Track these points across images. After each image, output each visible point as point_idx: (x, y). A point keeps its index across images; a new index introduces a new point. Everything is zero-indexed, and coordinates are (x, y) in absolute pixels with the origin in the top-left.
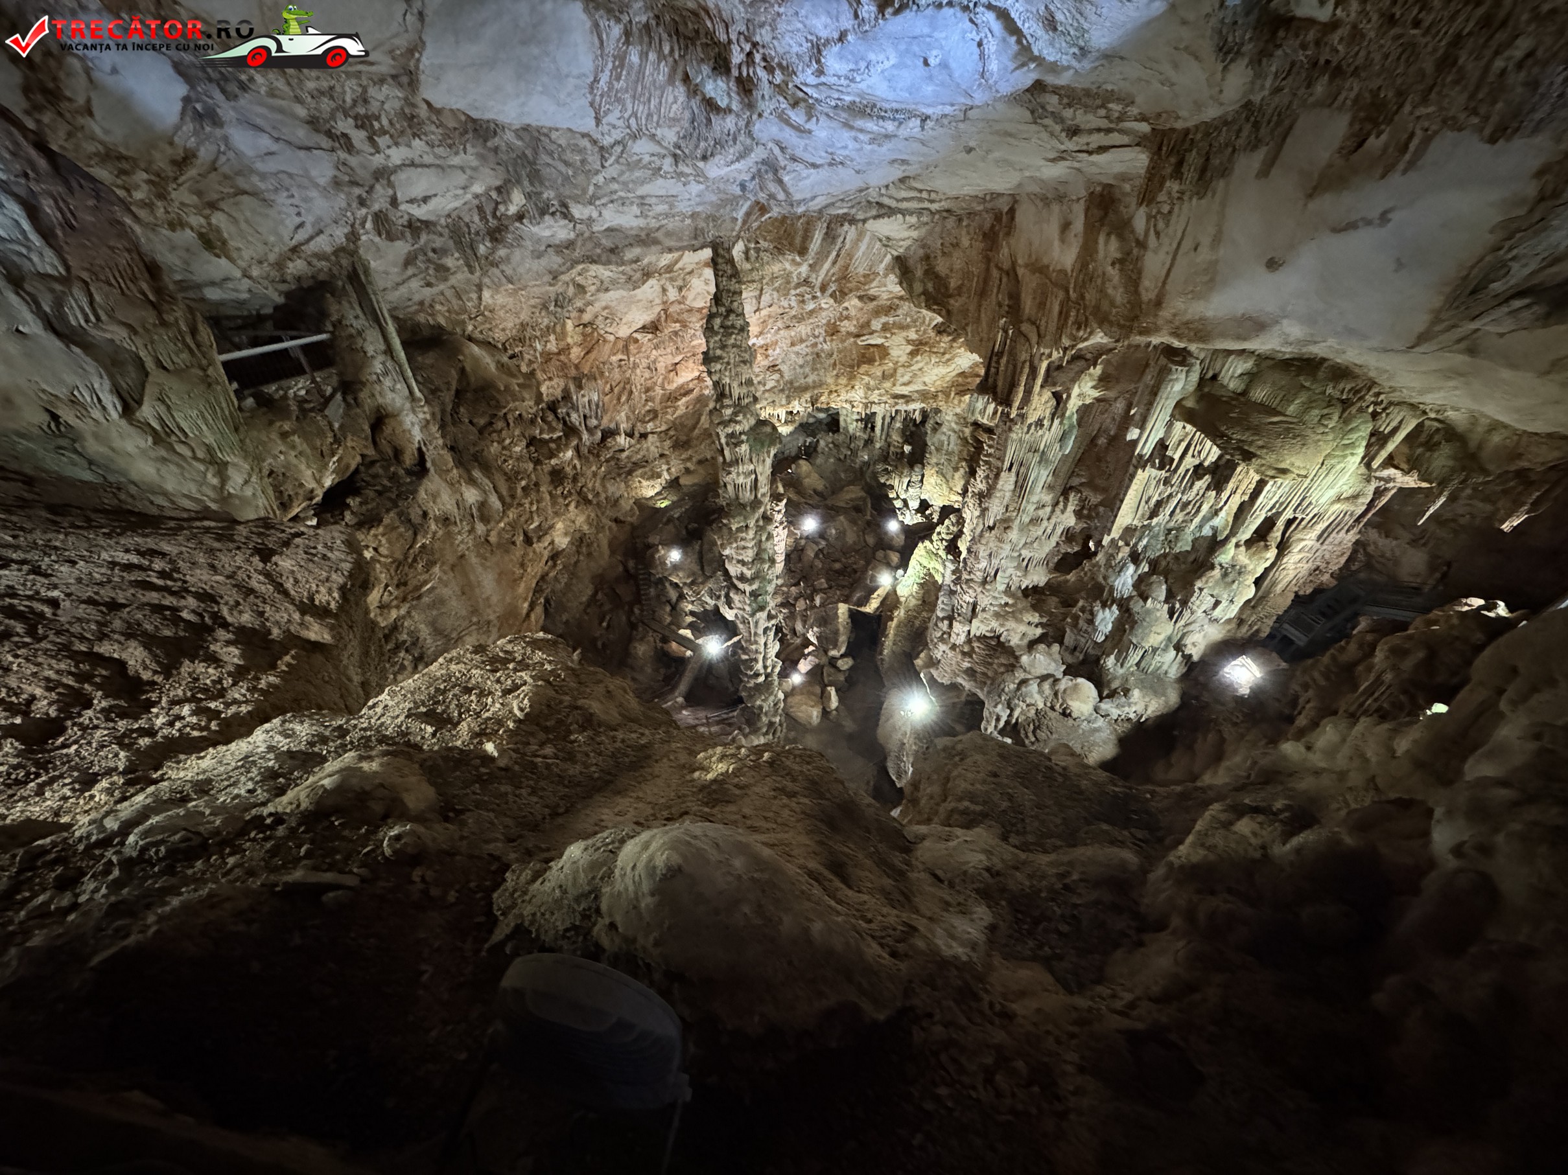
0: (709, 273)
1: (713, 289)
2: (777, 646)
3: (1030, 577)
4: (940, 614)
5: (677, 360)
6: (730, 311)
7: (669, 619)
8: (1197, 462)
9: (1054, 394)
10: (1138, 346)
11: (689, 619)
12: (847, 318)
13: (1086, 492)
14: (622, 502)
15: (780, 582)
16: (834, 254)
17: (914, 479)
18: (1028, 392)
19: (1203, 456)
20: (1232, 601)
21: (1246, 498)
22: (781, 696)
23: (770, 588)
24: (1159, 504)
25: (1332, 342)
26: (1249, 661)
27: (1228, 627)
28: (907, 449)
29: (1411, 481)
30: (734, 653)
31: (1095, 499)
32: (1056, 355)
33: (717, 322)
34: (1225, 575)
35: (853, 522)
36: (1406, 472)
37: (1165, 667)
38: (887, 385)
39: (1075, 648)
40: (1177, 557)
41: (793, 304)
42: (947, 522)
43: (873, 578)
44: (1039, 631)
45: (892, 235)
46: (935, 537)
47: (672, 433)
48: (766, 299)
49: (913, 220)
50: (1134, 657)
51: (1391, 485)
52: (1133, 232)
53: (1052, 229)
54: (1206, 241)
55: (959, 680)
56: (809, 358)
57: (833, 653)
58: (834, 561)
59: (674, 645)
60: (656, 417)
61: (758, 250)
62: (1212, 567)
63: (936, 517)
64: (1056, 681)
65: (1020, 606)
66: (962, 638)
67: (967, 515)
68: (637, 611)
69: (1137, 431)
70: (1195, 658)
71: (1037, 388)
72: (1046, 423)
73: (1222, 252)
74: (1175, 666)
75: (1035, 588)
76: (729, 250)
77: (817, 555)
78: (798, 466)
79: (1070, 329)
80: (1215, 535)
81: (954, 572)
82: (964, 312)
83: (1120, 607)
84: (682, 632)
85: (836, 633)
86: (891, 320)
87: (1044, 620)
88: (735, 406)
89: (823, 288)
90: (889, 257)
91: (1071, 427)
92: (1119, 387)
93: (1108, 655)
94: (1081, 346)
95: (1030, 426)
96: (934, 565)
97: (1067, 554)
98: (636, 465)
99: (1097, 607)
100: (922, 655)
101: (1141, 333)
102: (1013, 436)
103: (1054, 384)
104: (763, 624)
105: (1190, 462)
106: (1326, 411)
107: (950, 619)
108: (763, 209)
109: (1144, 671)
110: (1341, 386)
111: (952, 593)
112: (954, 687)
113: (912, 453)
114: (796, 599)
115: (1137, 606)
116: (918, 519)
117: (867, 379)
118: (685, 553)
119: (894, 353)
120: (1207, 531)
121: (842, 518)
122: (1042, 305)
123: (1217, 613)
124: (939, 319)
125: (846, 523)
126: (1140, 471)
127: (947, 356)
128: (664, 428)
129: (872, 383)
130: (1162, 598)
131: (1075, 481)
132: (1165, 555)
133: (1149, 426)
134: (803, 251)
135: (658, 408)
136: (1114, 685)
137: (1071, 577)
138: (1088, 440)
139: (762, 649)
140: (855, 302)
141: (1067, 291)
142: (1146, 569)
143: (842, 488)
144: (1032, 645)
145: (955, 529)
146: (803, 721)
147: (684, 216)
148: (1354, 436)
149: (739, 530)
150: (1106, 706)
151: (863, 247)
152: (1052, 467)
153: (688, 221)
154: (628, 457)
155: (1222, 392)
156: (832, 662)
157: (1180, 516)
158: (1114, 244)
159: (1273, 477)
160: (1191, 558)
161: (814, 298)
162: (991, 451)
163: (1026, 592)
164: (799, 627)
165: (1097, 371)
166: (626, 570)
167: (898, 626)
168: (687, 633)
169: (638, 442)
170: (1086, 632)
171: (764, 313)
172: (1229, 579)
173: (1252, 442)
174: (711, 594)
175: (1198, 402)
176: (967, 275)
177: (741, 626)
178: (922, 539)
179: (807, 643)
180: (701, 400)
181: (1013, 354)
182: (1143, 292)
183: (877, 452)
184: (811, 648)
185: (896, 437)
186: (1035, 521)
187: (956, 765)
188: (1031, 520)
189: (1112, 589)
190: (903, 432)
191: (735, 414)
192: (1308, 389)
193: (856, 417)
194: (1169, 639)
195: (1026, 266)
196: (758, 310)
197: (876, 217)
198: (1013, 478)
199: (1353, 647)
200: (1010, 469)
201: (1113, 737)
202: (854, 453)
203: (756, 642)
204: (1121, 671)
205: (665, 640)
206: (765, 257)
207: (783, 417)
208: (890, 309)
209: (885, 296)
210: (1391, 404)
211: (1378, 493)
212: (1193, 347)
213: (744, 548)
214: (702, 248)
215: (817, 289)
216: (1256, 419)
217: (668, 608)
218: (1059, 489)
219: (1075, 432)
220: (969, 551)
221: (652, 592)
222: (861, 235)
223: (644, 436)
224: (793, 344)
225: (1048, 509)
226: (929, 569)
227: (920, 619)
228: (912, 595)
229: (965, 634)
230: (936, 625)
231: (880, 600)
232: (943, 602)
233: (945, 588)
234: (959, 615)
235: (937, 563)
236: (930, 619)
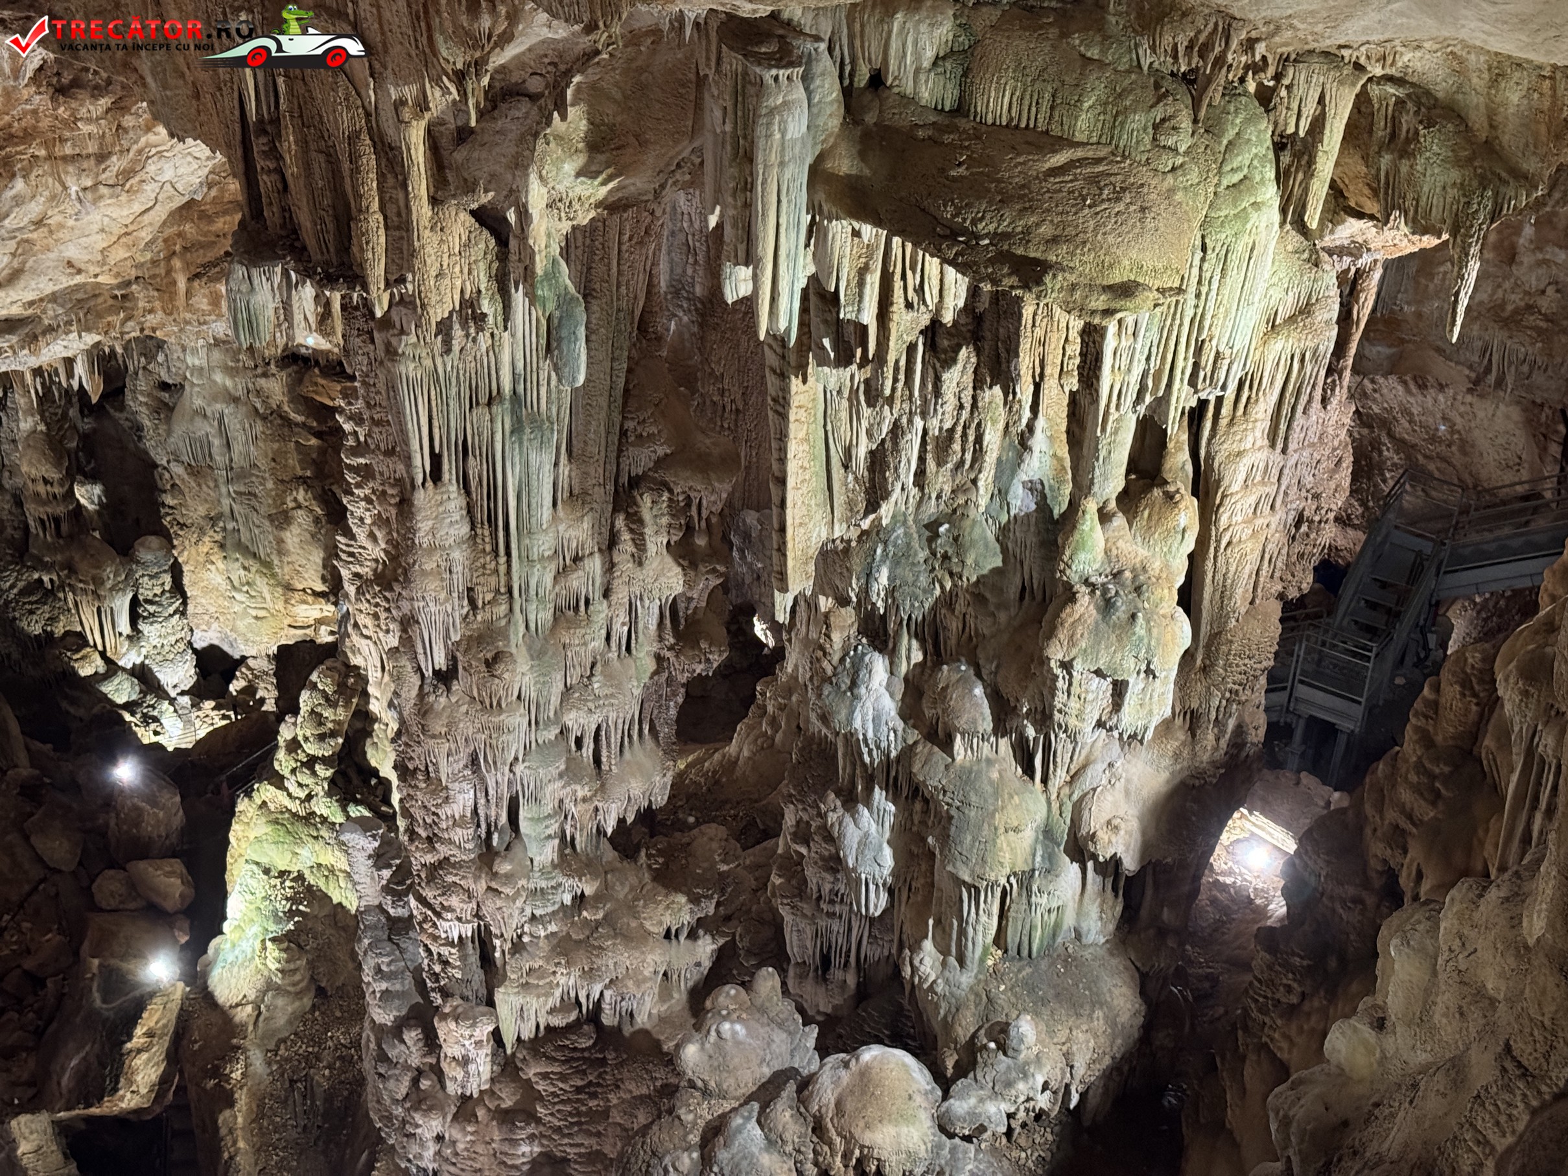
3: (618, 791)
4: (383, 1016)
8: (925, 320)
9: (477, 215)
10: (655, 32)
13: (683, 483)
17: (149, 588)
18: (400, 227)
19: (931, 298)
20: (1149, 672)
21: (1073, 383)
24: (879, 461)
26: (1258, 818)
27: (1172, 745)
28: (88, 495)
29: (1397, 240)
31: (713, 495)
32: (440, 100)
34: (1107, 606)
36: (1382, 220)
37: (1069, 920)
39: (826, 961)
40: (979, 593)
42: (306, 699)
44: (706, 948)
46: (283, 762)
50: (982, 924)
51: (1365, 260)
62: (1071, 597)
63: (268, 694)
64: (805, 1085)
65: (621, 891)
66: (483, 1067)
67: (364, 654)
69: (744, 273)
70: (1130, 864)
71: (422, 210)
72: (486, 306)
74: (1092, 907)
75: (647, 816)
79: (449, 15)
80: (1043, 506)
81: (379, 859)
83: (894, 791)
87: (709, 907)
91: (564, 301)
92: (652, 158)
93: (916, 947)
94: (500, 59)
95: (444, 328)
97: (697, 681)
99: (834, 812)
102: (408, 369)
103: (469, 188)
105: (907, 326)
106: (1158, 113)
107: (422, 1017)
109: (1021, 953)
110: (1167, 40)
111: (399, 927)
113: (110, 506)
115: (933, 771)
116: (208, 719)
120: (1021, 501)
123: (1130, 717)
124: (39, 54)
126: (795, 383)
127: (116, 164)
130: (986, 723)
131: (641, 459)
132: (948, 601)
133: (766, 250)
136: (967, 1024)
137: (739, 746)
138: (629, 329)
142: (917, 656)
144: (699, 999)
145: (342, 714)
148: (1242, 159)
150: (964, 1104)
152: (557, 437)
155: (910, 117)
157: (941, 480)
159: (1108, 313)
160: (1013, 591)
162: (362, 433)
163: (625, 841)
165: (575, 122)
167: (259, 1115)
170: (833, 897)
172: (1121, 611)
173: (1027, 231)
175: (862, 155)
178: (244, 783)
181: (310, 122)
185: (35, 470)
186: (570, 613)
188: (558, 614)
189: (851, 741)
190: (53, 443)
192: (1101, 64)
194: (1047, 833)
198: (455, 501)
199: (1451, 692)
200: (436, 474)
204: (966, 979)
210: (1285, 60)
211: (1350, 287)
212: (794, 9)
216: (1016, 168)
218: (602, 496)
219: (581, 313)
220: (404, 770)
225: (595, 565)
226: (300, 877)
227: (327, 1057)
228: (269, 986)
229: (487, 1050)
230: (383, 1057)
231: (159, 1050)
232: (378, 970)
233: (370, 919)
234: (446, 994)
235: (318, 846)
236: (356, 1044)
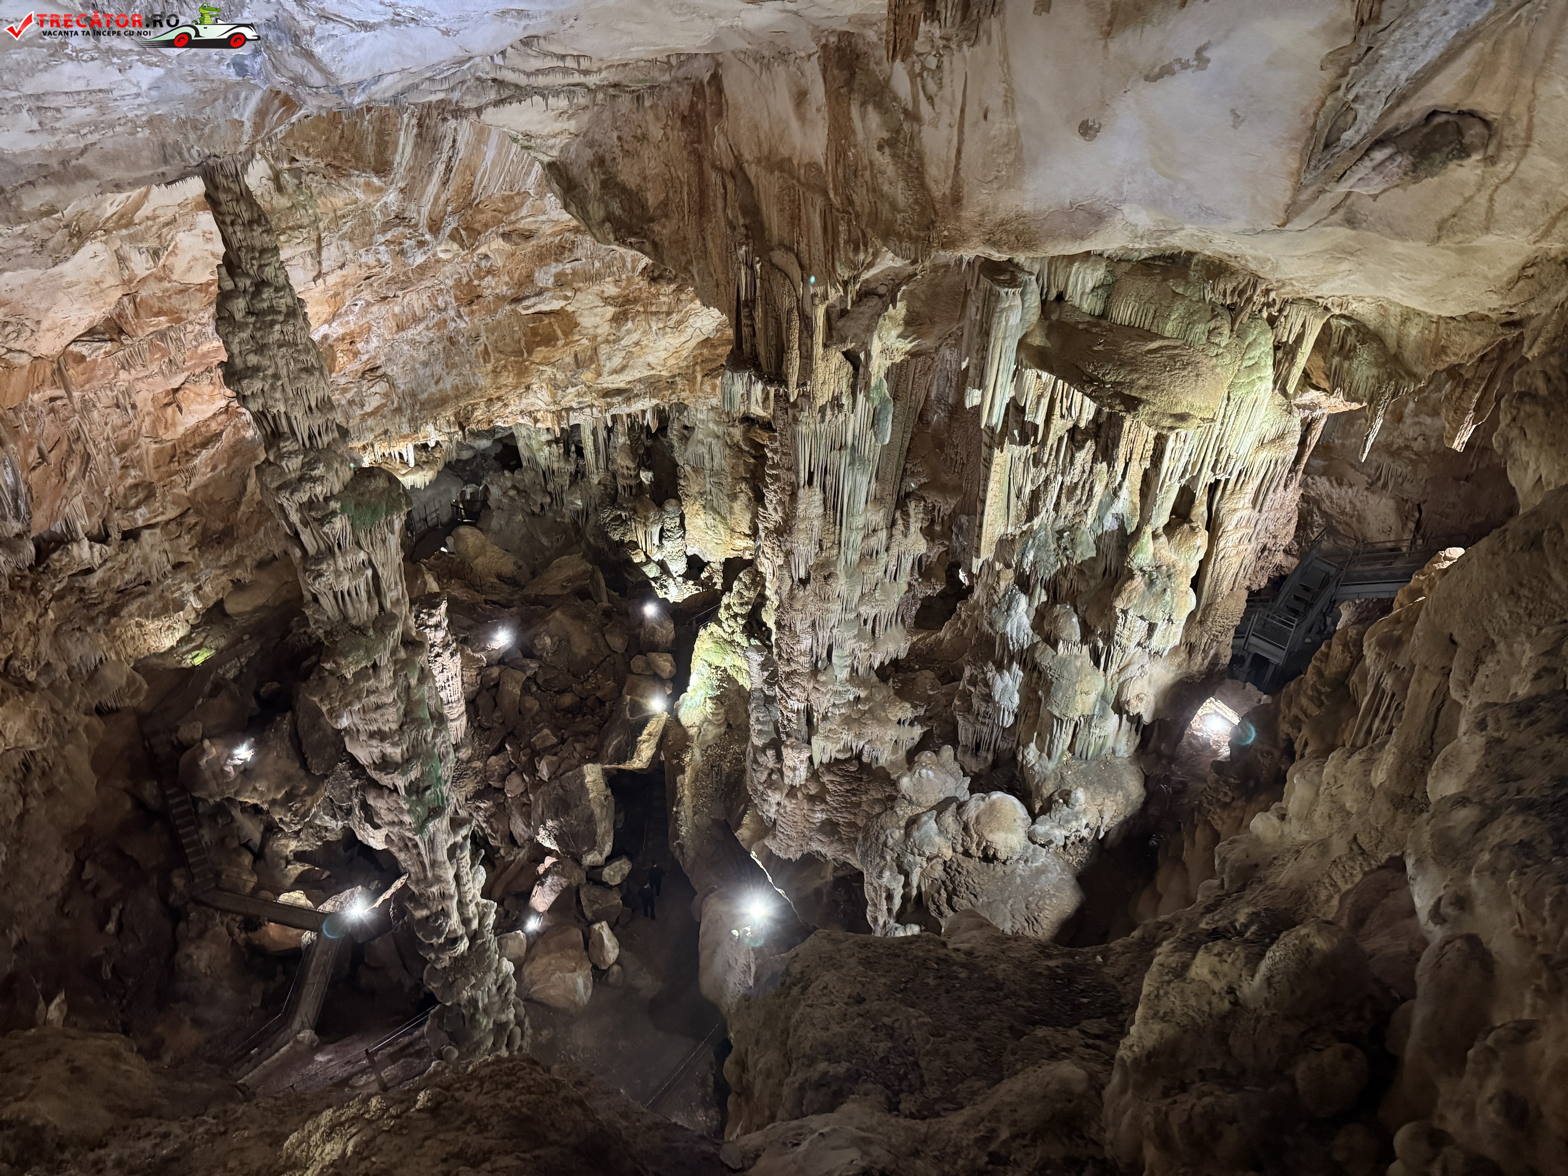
0: (206, 220)
1: (221, 249)
2: (482, 875)
3: (882, 648)
4: (758, 742)
5: (176, 382)
6: (261, 284)
7: (251, 881)
8: (1070, 424)
9: (846, 354)
10: (947, 266)
11: (296, 869)
12: (490, 272)
13: (932, 498)
14: (108, 672)
15: (464, 754)
16: (441, 167)
17: (669, 524)
18: (807, 358)
19: (1075, 413)
20: (1170, 620)
21: (1147, 464)
22: (508, 967)
23: (446, 770)
24: (1035, 496)
25: (1190, 228)
26: (1220, 704)
27: (1178, 660)
28: (646, 477)
29: (1337, 404)
30: (402, 912)
31: (946, 505)
32: (834, 295)
33: (239, 305)
34: (1151, 583)
35: (580, 617)
36: (1330, 392)
37: (1110, 743)
38: (587, 376)
39: (978, 746)
40: (1082, 569)
41: (385, 258)
42: (736, 585)
43: (637, 707)
44: (917, 731)
45: (533, 129)
46: (723, 614)
47: (191, 520)
48: (330, 255)
49: (562, 103)
50: (1063, 739)
51: (1318, 413)
52: (895, 98)
53: (783, 103)
54: (995, 103)
55: (815, 846)
56: (437, 347)
57: (591, 858)
58: (560, 692)
59: (273, 930)
60: (150, 495)
61: (297, 173)
62: (1131, 576)
63: (718, 581)
64: (961, 806)
65: (878, 697)
66: (802, 774)
67: (766, 567)
68: (178, 882)
69: (977, 393)
70: (1147, 719)
71: (819, 350)
72: (844, 400)
73: (1020, 119)
74: (1123, 739)
75: (895, 662)
76: (237, 177)
77: (526, 689)
78: (458, 539)
79: (844, 252)
80: (1122, 528)
81: (763, 666)
82: (681, 242)
83: (1023, 665)
84: (284, 898)
85: (590, 819)
86: (568, 268)
87: (921, 711)
88: (306, 451)
89: (435, 227)
90: (537, 168)
91: (883, 401)
92: (936, 331)
93: (1026, 746)
94: (866, 275)
95: (822, 409)
96: (730, 661)
97: (928, 598)
98: (125, 594)
99: (991, 672)
100: (746, 820)
101: (944, 246)
102: (802, 429)
103: (843, 340)
104: (445, 841)
105: (1060, 427)
106: (1212, 325)
107: (776, 745)
108: (289, 104)
109: (1082, 757)
110: (1221, 287)
111: (769, 700)
112: (810, 861)
113: (655, 483)
114: (503, 778)
115: (1045, 658)
116: (690, 590)
117: (549, 371)
118: (259, 746)
119: (586, 321)
120: (1110, 524)
121: (557, 613)
122: (795, 219)
123: (1156, 643)
124: (645, 261)
125: (567, 621)
126: (997, 452)
127: (675, 317)
128: (172, 512)
129: (560, 376)
130: (1077, 637)
131: (911, 485)
132: (1064, 571)
133: (990, 382)
134: (383, 168)
135: (153, 476)
136: (1046, 792)
137: (945, 633)
138: (914, 418)
139: (452, 888)
140: (498, 243)
141: (825, 193)
142: (1044, 598)
143: (548, 562)
144: (912, 756)
145: (752, 595)
146: (562, 1004)
147: (134, 126)
148: (1256, 353)
149: (360, 676)
150: (1042, 828)
151: (490, 154)
152: (871, 468)
153: (143, 134)
154: (102, 583)
155: (1075, 318)
156: (594, 875)
157: (1068, 509)
158: (874, 118)
159: (1171, 428)
160: (1100, 570)
161: (421, 244)
162: (776, 458)
163: (884, 673)
164: (519, 827)
165: (900, 310)
166: (140, 804)
167: (695, 780)
168: (298, 898)
169: (121, 549)
170: (986, 715)
171: (333, 279)
172: (1158, 587)
173: (1132, 382)
174: (334, 809)
175: (1048, 336)
176: (670, 183)
177: (401, 856)
178: (703, 621)
179: (542, 852)
180: (239, 448)
181: (770, 302)
182: (932, 186)
183: (596, 491)
184: (549, 861)
185: (623, 462)
186: (869, 556)
187: (796, 1003)
188: (862, 557)
189: (1003, 636)
190: (633, 450)
191: (309, 465)
192: (1183, 297)
193: (545, 437)
194: (1103, 697)
195: (759, 161)
196: (319, 275)
197: (499, 102)
198: (818, 496)
199: (1337, 649)
200: (810, 482)
201: (1068, 876)
202: (556, 498)
203: (438, 879)
204: (1051, 765)
205: (252, 924)
206: (314, 183)
207: (411, 457)
208: (561, 251)
209: (548, 229)
210: (1285, 302)
211: (1307, 426)
212: (1021, 258)
213: (378, 707)
214: (182, 177)
215: (423, 230)
216: (1130, 348)
217: (247, 859)
218: (891, 500)
219: (891, 407)
220: (779, 625)
221: (206, 835)
222: (482, 134)
223: (131, 535)
224: (400, 328)
225: (883, 535)
226: (725, 670)
227: (729, 757)
228: (706, 719)
229: (806, 765)
230: (755, 761)
231: (654, 741)
232: (758, 719)
233: (756, 694)
234: (788, 735)
235: (735, 656)
236: (744, 753)
